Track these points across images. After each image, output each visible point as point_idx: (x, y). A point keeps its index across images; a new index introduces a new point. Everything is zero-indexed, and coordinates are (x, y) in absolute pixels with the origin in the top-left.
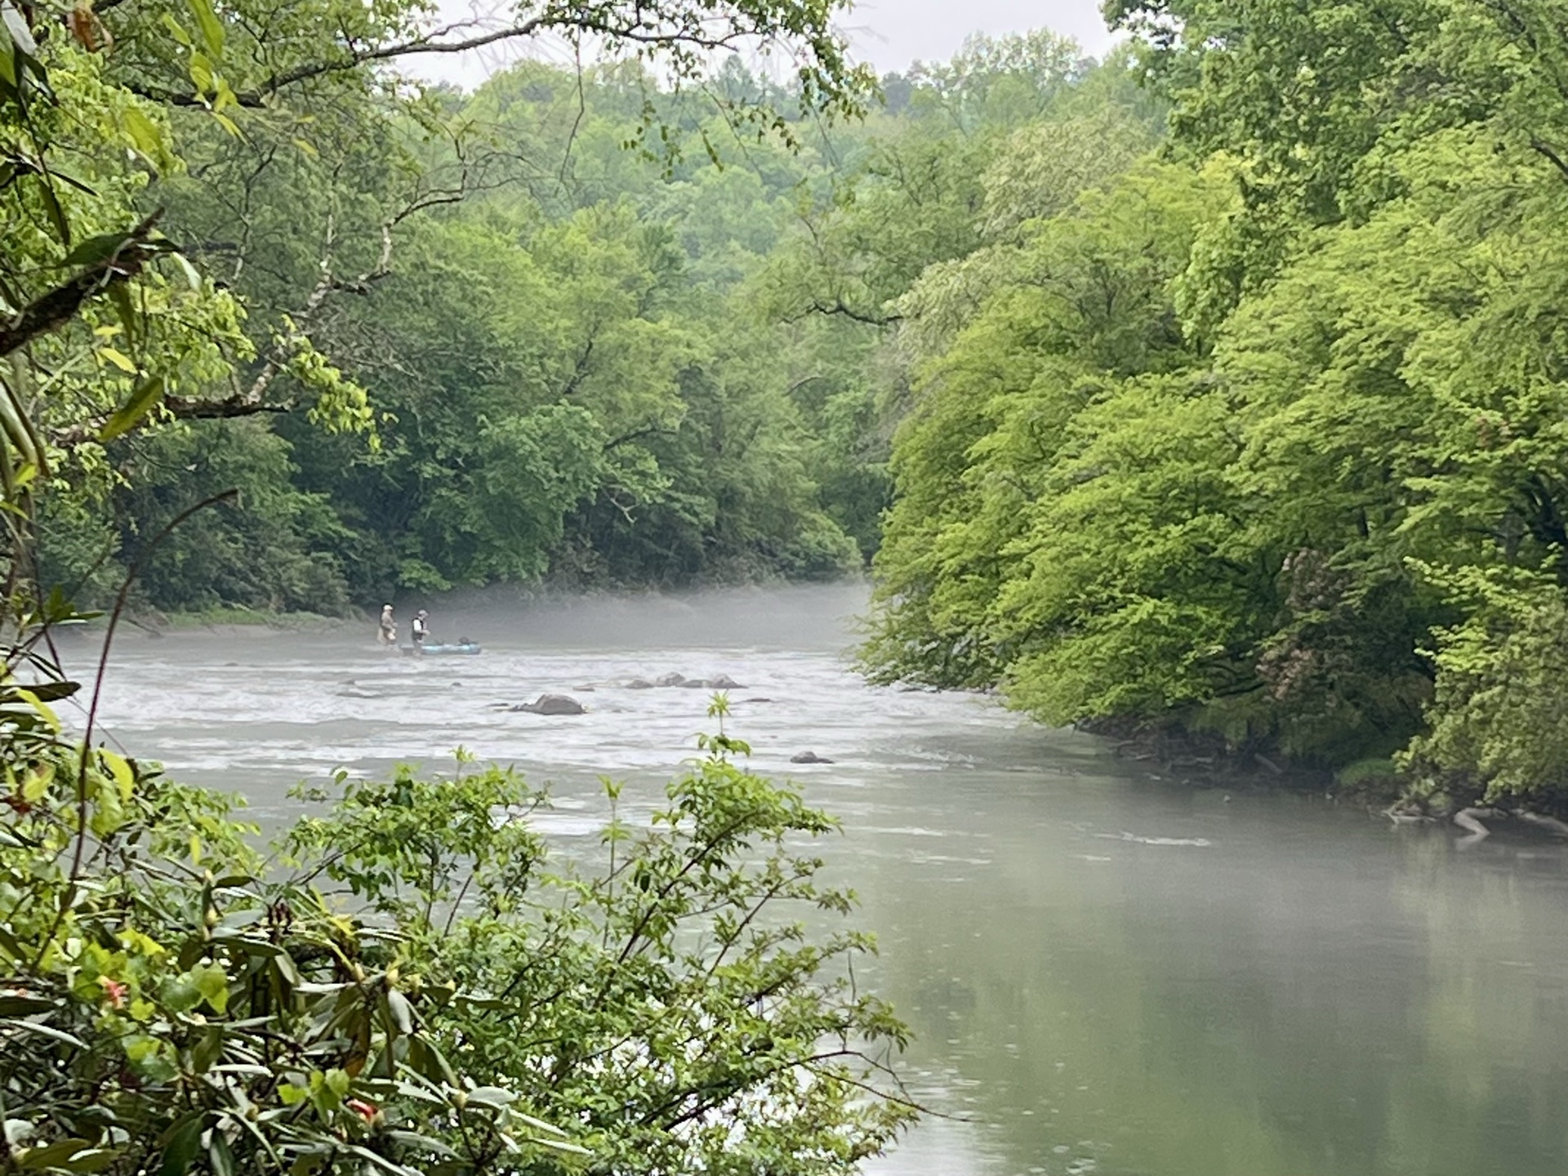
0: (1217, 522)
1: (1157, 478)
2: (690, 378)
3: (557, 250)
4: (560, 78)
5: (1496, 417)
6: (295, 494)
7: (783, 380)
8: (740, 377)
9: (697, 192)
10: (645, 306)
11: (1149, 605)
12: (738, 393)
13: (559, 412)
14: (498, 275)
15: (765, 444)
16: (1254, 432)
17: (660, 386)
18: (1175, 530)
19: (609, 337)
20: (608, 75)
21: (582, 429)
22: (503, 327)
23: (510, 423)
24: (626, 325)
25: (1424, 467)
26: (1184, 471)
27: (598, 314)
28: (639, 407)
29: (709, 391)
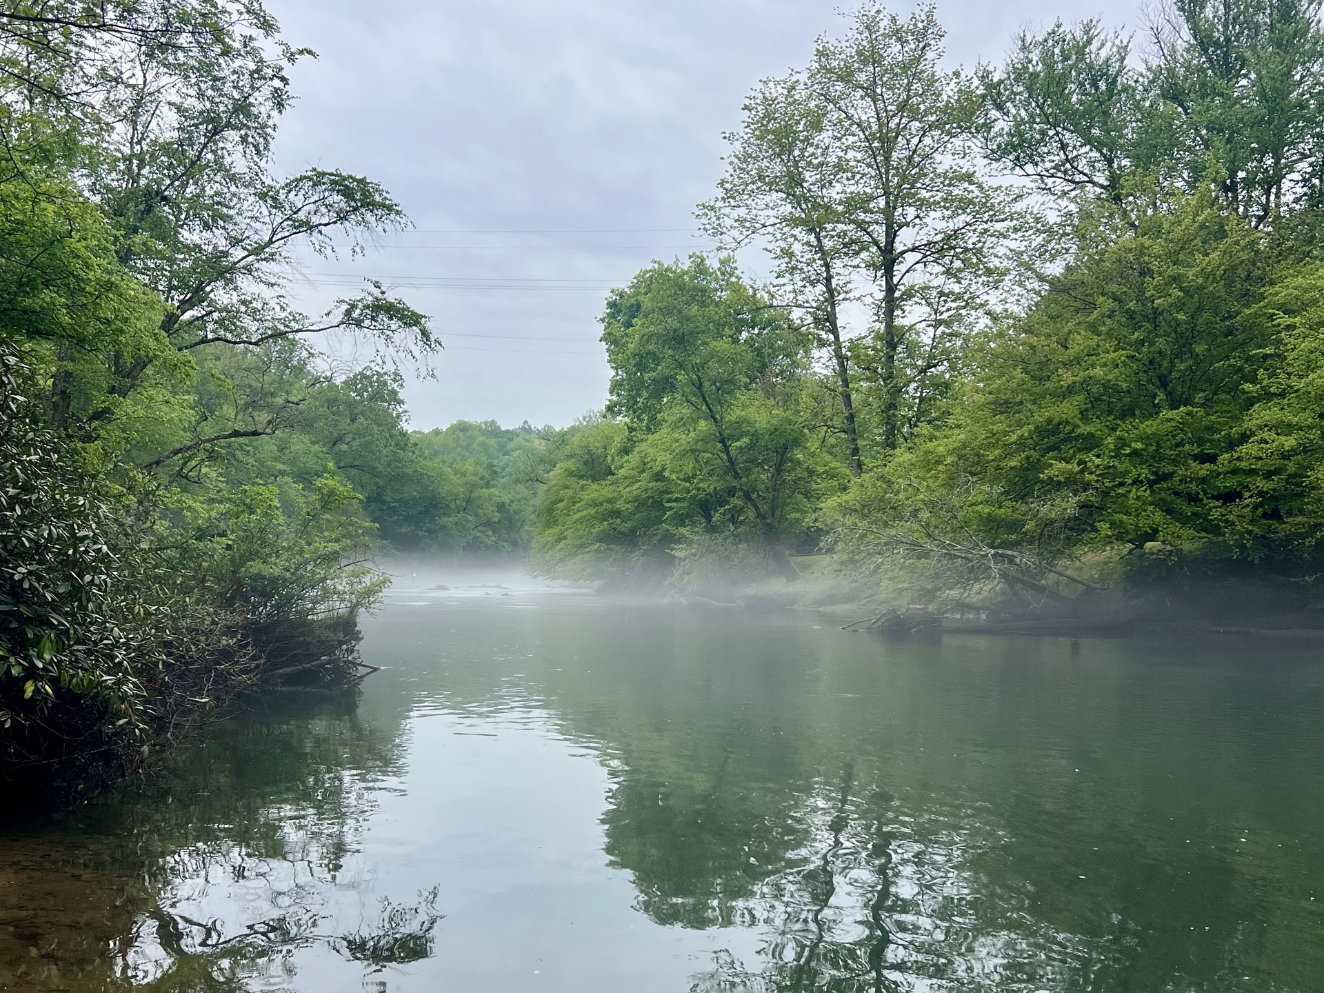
0: (618, 521)
1: (601, 509)
2: (501, 507)
3: (462, 470)
4: (471, 425)
5: (688, 484)
6: (379, 540)
7: (531, 508)
8: (517, 507)
9: (511, 458)
10: (487, 486)
11: (598, 544)
12: (517, 512)
13: (460, 515)
14: (442, 474)
15: (526, 528)
16: (625, 493)
17: (491, 509)
18: (606, 523)
19: (475, 495)
20: (486, 425)
21: (467, 521)
22: (443, 491)
23: (446, 519)
24: (482, 491)
25: (669, 501)
26: (609, 506)
27: (472, 487)
28: (485, 515)
29: (508, 511)
